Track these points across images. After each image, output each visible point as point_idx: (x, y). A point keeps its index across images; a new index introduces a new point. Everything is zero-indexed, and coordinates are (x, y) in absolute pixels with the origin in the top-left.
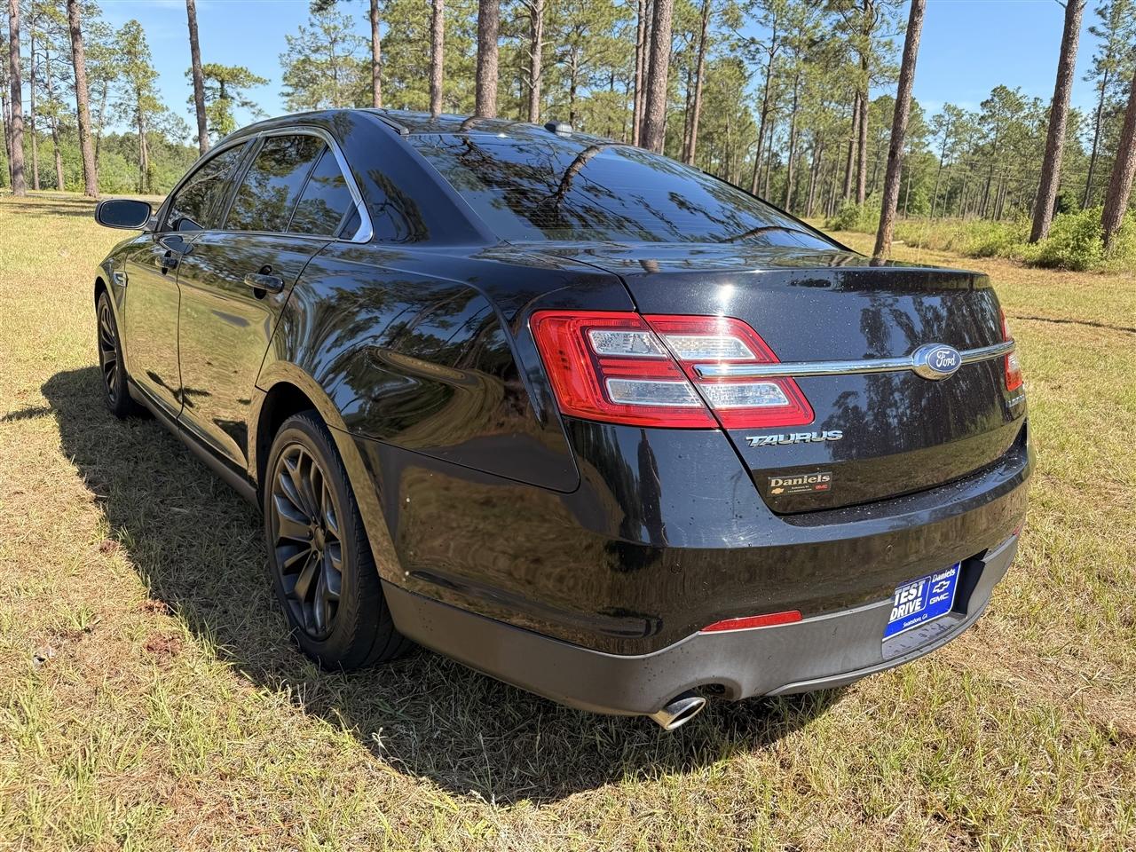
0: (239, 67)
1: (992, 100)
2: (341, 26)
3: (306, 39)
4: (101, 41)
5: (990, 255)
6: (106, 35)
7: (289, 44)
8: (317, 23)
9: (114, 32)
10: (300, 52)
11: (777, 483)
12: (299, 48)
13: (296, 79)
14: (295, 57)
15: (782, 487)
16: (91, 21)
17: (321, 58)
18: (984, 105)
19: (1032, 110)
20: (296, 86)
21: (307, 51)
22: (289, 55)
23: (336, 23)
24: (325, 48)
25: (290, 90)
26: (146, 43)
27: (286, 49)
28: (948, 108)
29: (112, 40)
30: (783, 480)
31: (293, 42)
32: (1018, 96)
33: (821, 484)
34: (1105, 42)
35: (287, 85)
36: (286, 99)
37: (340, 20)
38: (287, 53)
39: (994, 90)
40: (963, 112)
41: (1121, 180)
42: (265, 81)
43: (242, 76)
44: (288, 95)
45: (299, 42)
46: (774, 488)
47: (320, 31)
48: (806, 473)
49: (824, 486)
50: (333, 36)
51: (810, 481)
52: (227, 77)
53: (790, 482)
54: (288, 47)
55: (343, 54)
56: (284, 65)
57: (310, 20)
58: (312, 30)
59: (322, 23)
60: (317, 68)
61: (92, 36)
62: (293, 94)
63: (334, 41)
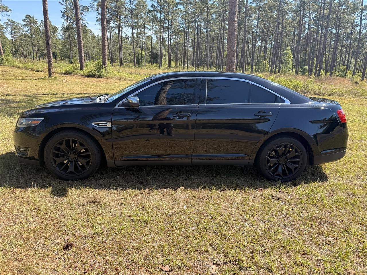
1: (26, 19)
5: (70, 73)
18: (24, 20)
19: (41, 24)
28: (9, 20)
32: (34, 19)
34: (65, 7)
39: (26, 16)
40: (15, 22)
41: (105, 52)
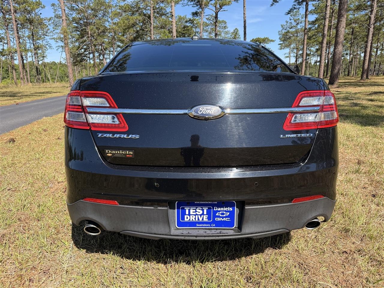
0: (266, 37)
2: (301, 18)
3: (288, 24)
4: (227, 36)
6: (228, 34)
7: (282, 27)
8: (292, 19)
9: (231, 33)
10: (286, 29)
11: (108, 151)
12: (285, 28)
13: (284, 39)
14: (284, 31)
15: (111, 153)
16: (225, 31)
17: (293, 30)
20: (283, 41)
21: (288, 28)
22: (282, 31)
23: (299, 17)
24: (294, 26)
25: (282, 42)
26: (239, 34)
27: (281, 29)
29: (230, 35)
30: (111, 151)
31: (283, 26)
33: (129, 154)
35: (281, 41)
36: (280, 46)
37: (300, 16)
38: (281, 30)
42: (274, 41)
43: (266, 40)
44: (281, 44)
45: (285, 26)
46: (108, 153)
47: (292, 21)
48: (121, 150)
49: (130, 156)
50: (297, 22)
51: (123, 152)
52: (262, 41)
53: (114, 152)
54: (282, 28)
55: (300, 28)
56: (279, 34)
57: (290, 18)
58: (290, 21)
59: (294, 18)
60: (291, 34)
61: (225, 35)
62: (282, 44)
63: (298, 24)
